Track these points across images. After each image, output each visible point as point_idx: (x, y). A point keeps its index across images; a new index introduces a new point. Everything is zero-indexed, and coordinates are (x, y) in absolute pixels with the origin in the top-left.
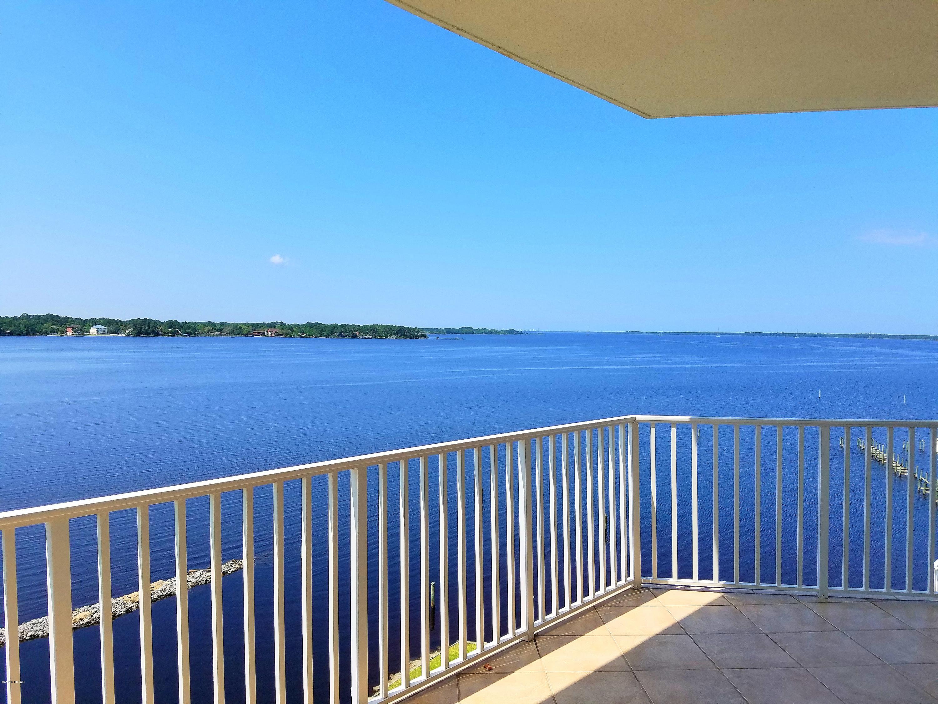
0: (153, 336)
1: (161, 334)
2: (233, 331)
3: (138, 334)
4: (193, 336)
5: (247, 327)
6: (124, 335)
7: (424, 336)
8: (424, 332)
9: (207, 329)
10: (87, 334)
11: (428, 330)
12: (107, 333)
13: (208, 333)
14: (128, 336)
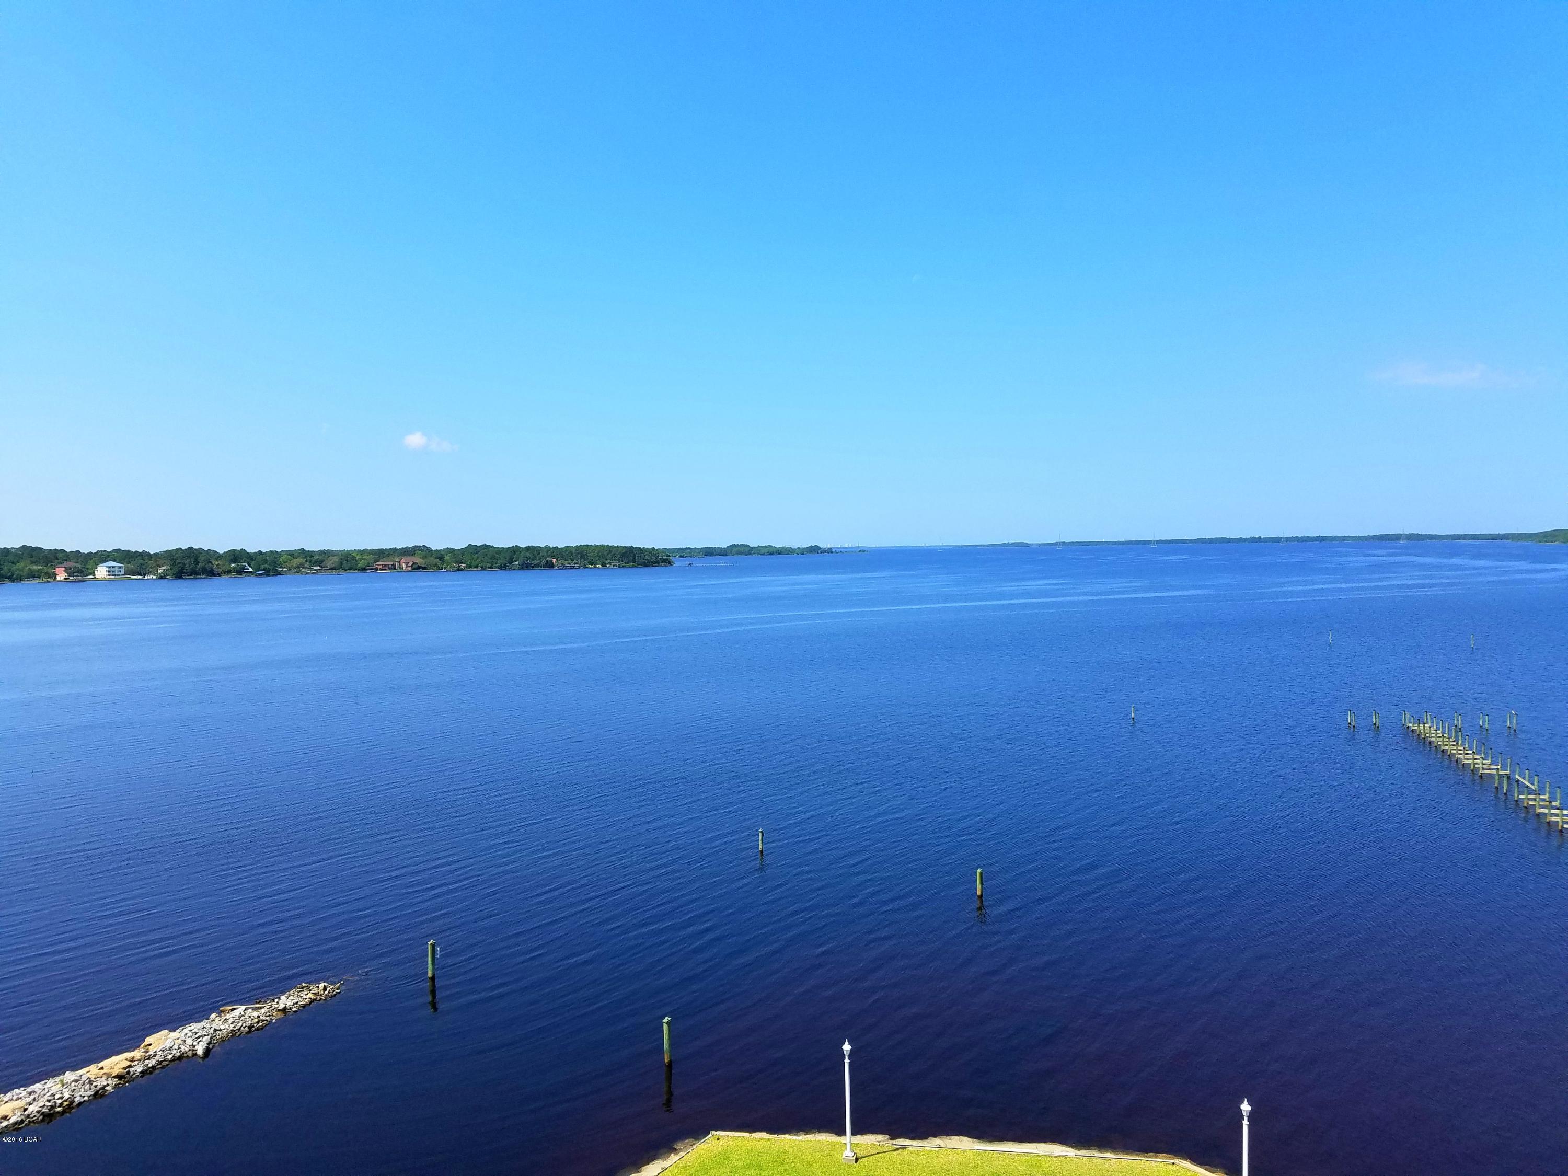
0: (204, 576)
1: (218, 574)
2: (341, 563)
3: (179, 575)
4: (273, 575)
5: (366, 557)
6: (154, 577)
7: (667, 562)
8: (667, 555)
9: (296, 562)
10: (91, 577)
11: (673, 550)
12: (125, 574)
13: (298, 569)
14: (161, 578)
